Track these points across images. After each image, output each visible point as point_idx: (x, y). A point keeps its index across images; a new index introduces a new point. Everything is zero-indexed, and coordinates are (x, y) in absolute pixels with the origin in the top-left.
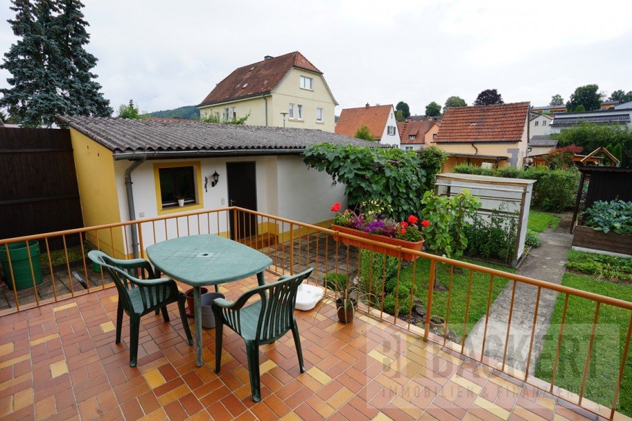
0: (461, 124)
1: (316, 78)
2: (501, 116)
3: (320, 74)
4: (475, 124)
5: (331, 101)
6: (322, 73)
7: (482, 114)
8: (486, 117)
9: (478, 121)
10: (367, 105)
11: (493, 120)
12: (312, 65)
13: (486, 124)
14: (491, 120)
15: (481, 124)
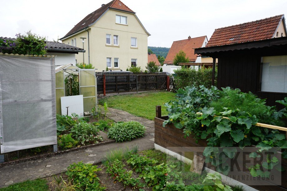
0: (223, 41)
1: (130, 16)
2: (255, 30)
3: (133, 13)
4: (233, 39)
5: (144, 32)
6: (135, 13)
7: (240, 30)
8: (243, 32)
9: (235, 36)
10: (189, 37)
11: (248, 34)
12: (127, 7)
13: (242, 38)
14: (246, 35)
15: (238, 38)
